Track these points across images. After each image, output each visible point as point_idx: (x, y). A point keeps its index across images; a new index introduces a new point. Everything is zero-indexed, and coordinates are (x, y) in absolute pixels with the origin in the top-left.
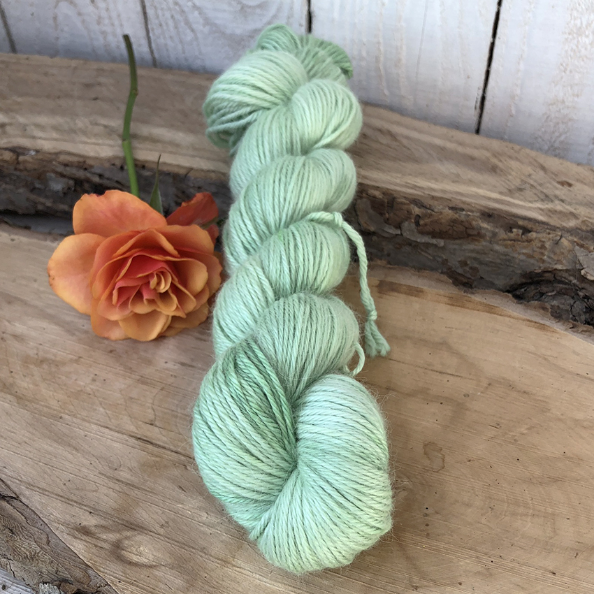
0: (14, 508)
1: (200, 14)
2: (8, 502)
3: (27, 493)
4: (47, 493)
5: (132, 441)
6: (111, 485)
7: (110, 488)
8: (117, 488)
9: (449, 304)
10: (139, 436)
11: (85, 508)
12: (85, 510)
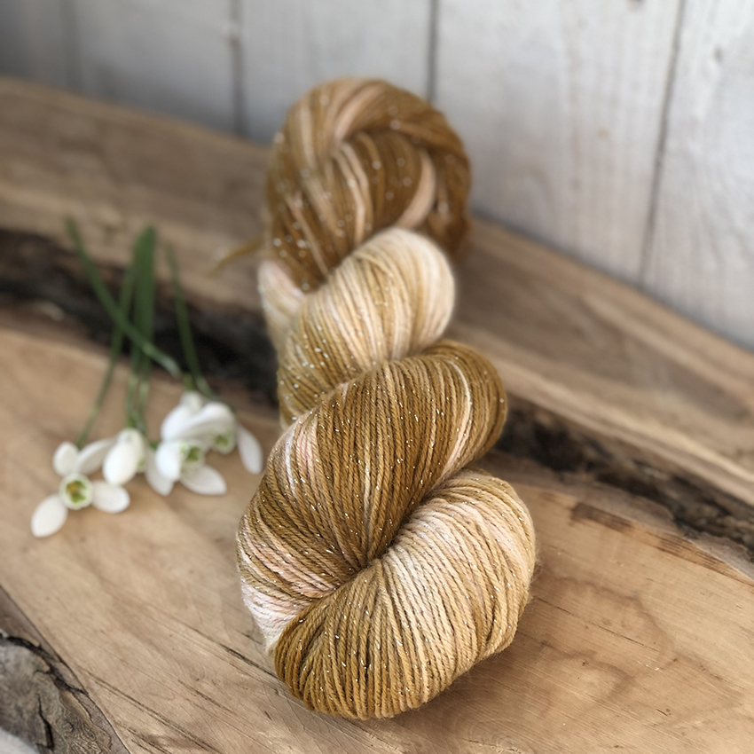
0: (80, 701)
2: (73, 693)
3: (96, 687)
5: (223, 651)
6: (189, 696)
7: (188, 700)
8: (196, 702)
9: (659, 548)
10: (231, 648)
12: (156, 719)
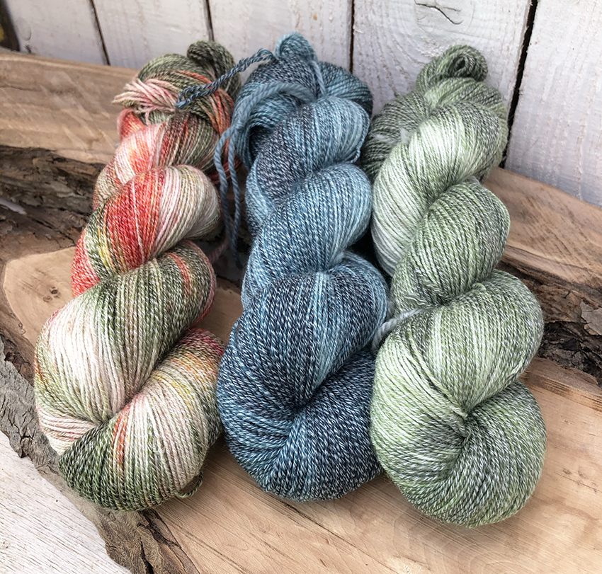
0: (174, 553)
1: (406, 78)
2: (169, 546)
3: (187, 540)
4: (202, 544)
6: (260, 547)
7: (259, 550)
8: (265, 551)
11: (235, 565)
12: (235, 568)
